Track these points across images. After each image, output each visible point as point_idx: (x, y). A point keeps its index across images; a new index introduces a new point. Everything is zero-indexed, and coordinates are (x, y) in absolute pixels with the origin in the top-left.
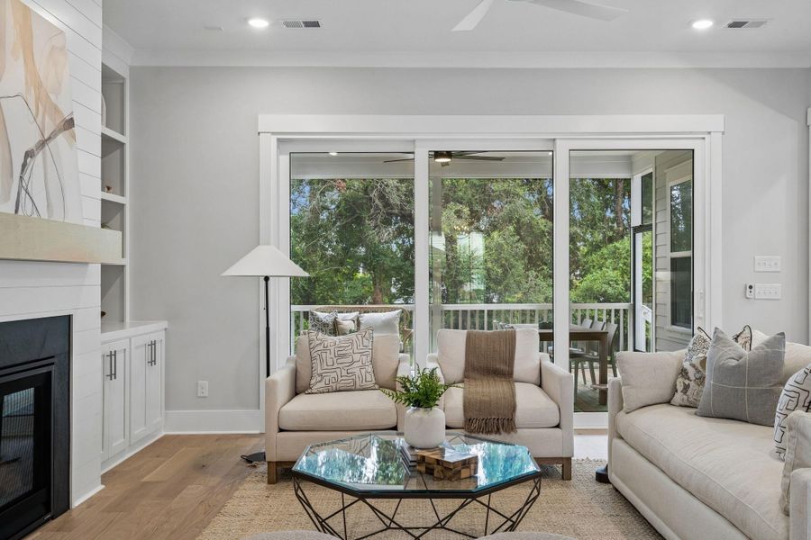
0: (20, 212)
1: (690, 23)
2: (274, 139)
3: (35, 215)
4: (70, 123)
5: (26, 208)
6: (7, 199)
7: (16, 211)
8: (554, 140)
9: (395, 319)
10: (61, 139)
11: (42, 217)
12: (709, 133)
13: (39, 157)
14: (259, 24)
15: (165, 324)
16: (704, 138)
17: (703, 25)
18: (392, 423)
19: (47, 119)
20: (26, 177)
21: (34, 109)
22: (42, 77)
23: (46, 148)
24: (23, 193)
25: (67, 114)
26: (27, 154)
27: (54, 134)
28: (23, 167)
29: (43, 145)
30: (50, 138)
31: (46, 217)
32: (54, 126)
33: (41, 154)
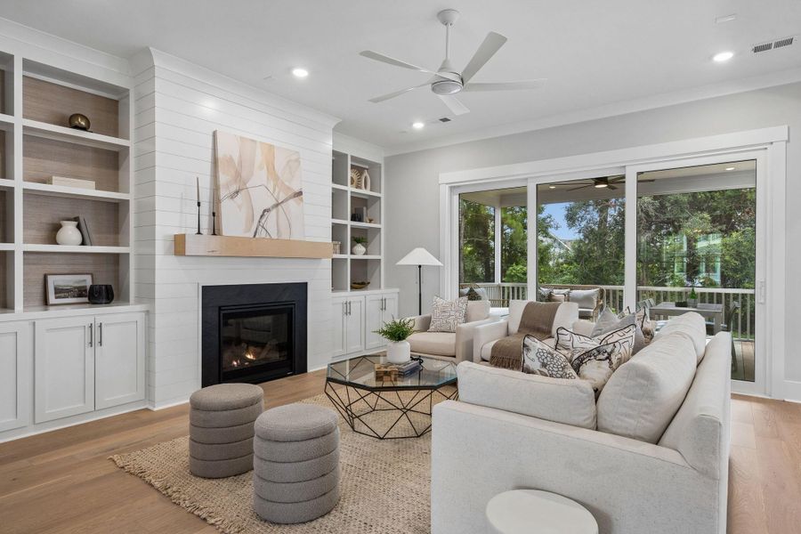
0: (257, 236)
1: (711, 57)
2: (447, 186)
3: (268, 237)
4: (300, 193)
5: (261, 234)
6: (249, 230)
7: (255, 236)
8: (624, 167)
9: (593, 295)
10: (292, 202)
11: (273, 237)
12: (772, 143)
13: (273, 212)
14: (418, 126)
15: (398, 290)
16: (766, 148)
17: (723, 57)
18: (452, 352)
19: (281, 194)
20: (263, 221)
21: (272, 190)
22: (280, 175)
23: (279, 207)
24: (260, 228)
25: (297, 190)
26: (265, 211)
27: (286, 200)
28: (261, 216)
29: (277, 205)
30: (283, 202)
31: (276, 238)
32: (285, 197)
33: (275, 210)
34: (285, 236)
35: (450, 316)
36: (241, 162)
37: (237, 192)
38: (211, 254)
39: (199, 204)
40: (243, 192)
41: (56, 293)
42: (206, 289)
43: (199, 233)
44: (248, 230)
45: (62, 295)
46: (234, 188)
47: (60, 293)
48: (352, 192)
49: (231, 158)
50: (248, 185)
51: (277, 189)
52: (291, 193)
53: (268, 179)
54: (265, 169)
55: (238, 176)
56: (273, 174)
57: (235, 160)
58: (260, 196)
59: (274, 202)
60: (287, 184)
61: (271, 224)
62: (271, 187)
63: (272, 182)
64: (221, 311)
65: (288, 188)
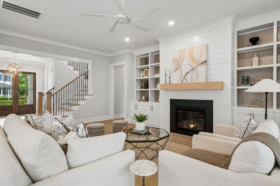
3: (187, 82)
4: (205, 62)
5: (185, 81)
7: (182, 83)
19: (195, 65)
20: (186, 77)
21: (191, 65)
22: (195, 58)
23: (194, 70)
24: (184, 79)
25: (203, 61)
26: (187, 73)
27: (197, 67)
28: (185, 75)
29: (192, 70)
30: (195, 68)
31: (190, 82)
32: (197, 65)
33: (191, 72)
34: (195, 81)
36: (180, 58)
37: (177, 69)
38: (167, 90)
39: (166, 75)
40: (179, 69)
42: (171, 100)
44: (180, 81)
46: (176, 68)
50: (181, 66)
51: (193, 63)
52: (200, 63)
53: (189, 61)
54: (189, 58)
55: (178, 63)
56: (192, 58)
57: (178, 58)
58: (186, 68)
59: (191, 69)
60: (198, 60)
61: (189, 78)
62: (190, 63)
63: (191, 61)
64: (175, 107)
65: (199, 61)
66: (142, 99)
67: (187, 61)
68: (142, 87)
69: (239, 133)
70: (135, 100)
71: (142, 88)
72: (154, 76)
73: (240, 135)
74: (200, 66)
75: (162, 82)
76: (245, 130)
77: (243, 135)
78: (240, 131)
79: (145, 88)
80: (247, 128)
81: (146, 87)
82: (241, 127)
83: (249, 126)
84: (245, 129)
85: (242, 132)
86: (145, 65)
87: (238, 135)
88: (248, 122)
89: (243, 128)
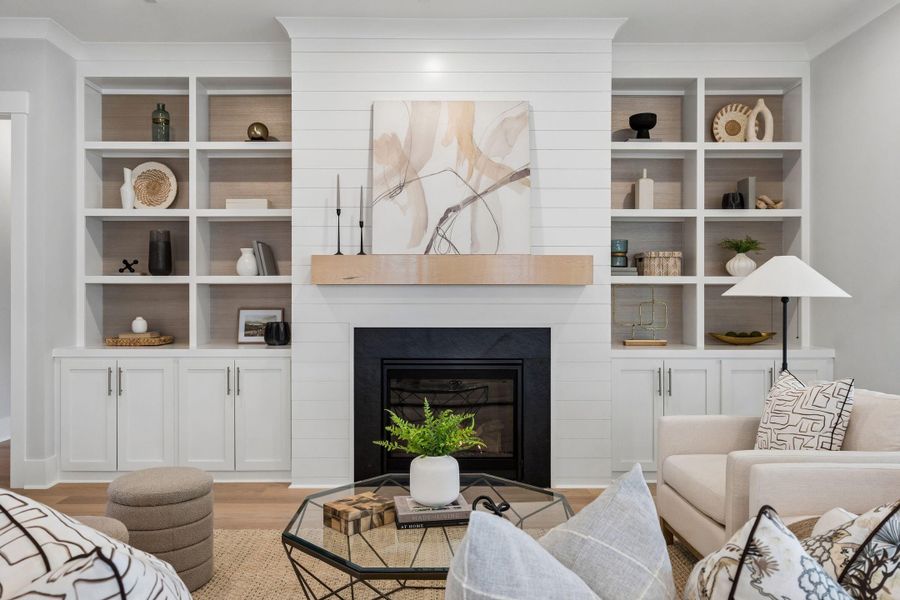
0: (432, 252)
3: (452, 252)
4: (524, 173)
5: (442, 247)
6: (418, 244)
7: (427, 252)
10: (505, 191)
11: (462, 252)
13: (466, 211)
15: (832, 353)
18: (720, 517)
19: (484, 178)
20: (444, 227)
21: (464, 176)
22: (481, 148)
23: (479, 201)
24: (439, 238)
25: (517, 167)
26: (449, 211)
27: (494, 188)
28: (442, 220)
29: (474, 199)
30: (486, 192)
31: (467, 251)
32: (491, 182)
33: (469, 207)
34: (486, 248)
35: (787, 425)
36: (410, 141)
37: (401, 187)
38: (346, 282)
39: (339, 212)
40: (411, 186)
41: (246, 330)
42: (360, 333)
43: (339, 253)
44: (416, 242)
45: (251, 332)
46: (395, 182)
47: (250, 330)
48: (707, 152)
49: (394, 137)
50: (420, 174)
51: (476, 172)
52: (502, 175)
53: (458, 158)
54: (455, 143)
55: (404, 161)
56: (469, 148)
57: (402, 137)
58: (442, 188)
59: (469, 194)
60: (497, 160)
61: (460, 231)
62: (463, 171)
63: (466, 162)
64: (382, 364)
65: (500, 167)
66: (130, 331)
67: (445, 155)
68: (125, 262)
69: (816, 435)
70: (80, 342)
71: (132, 271)
72: (223, 207)
73: (822, 439)
74: (504, 188)
75: (308, 241)
76: (835, 421)
77: (829, 440)
78: (817, 427)
79: (154, 271)
80: (840, 416)
81: (161, 265)
82: (818, 413)
83: (846, 407)
84: (836, 417)
85: (827, 428)
86: (155, 139)
87: (813, 443)
88: (844, 393)
89: (827, 415)
